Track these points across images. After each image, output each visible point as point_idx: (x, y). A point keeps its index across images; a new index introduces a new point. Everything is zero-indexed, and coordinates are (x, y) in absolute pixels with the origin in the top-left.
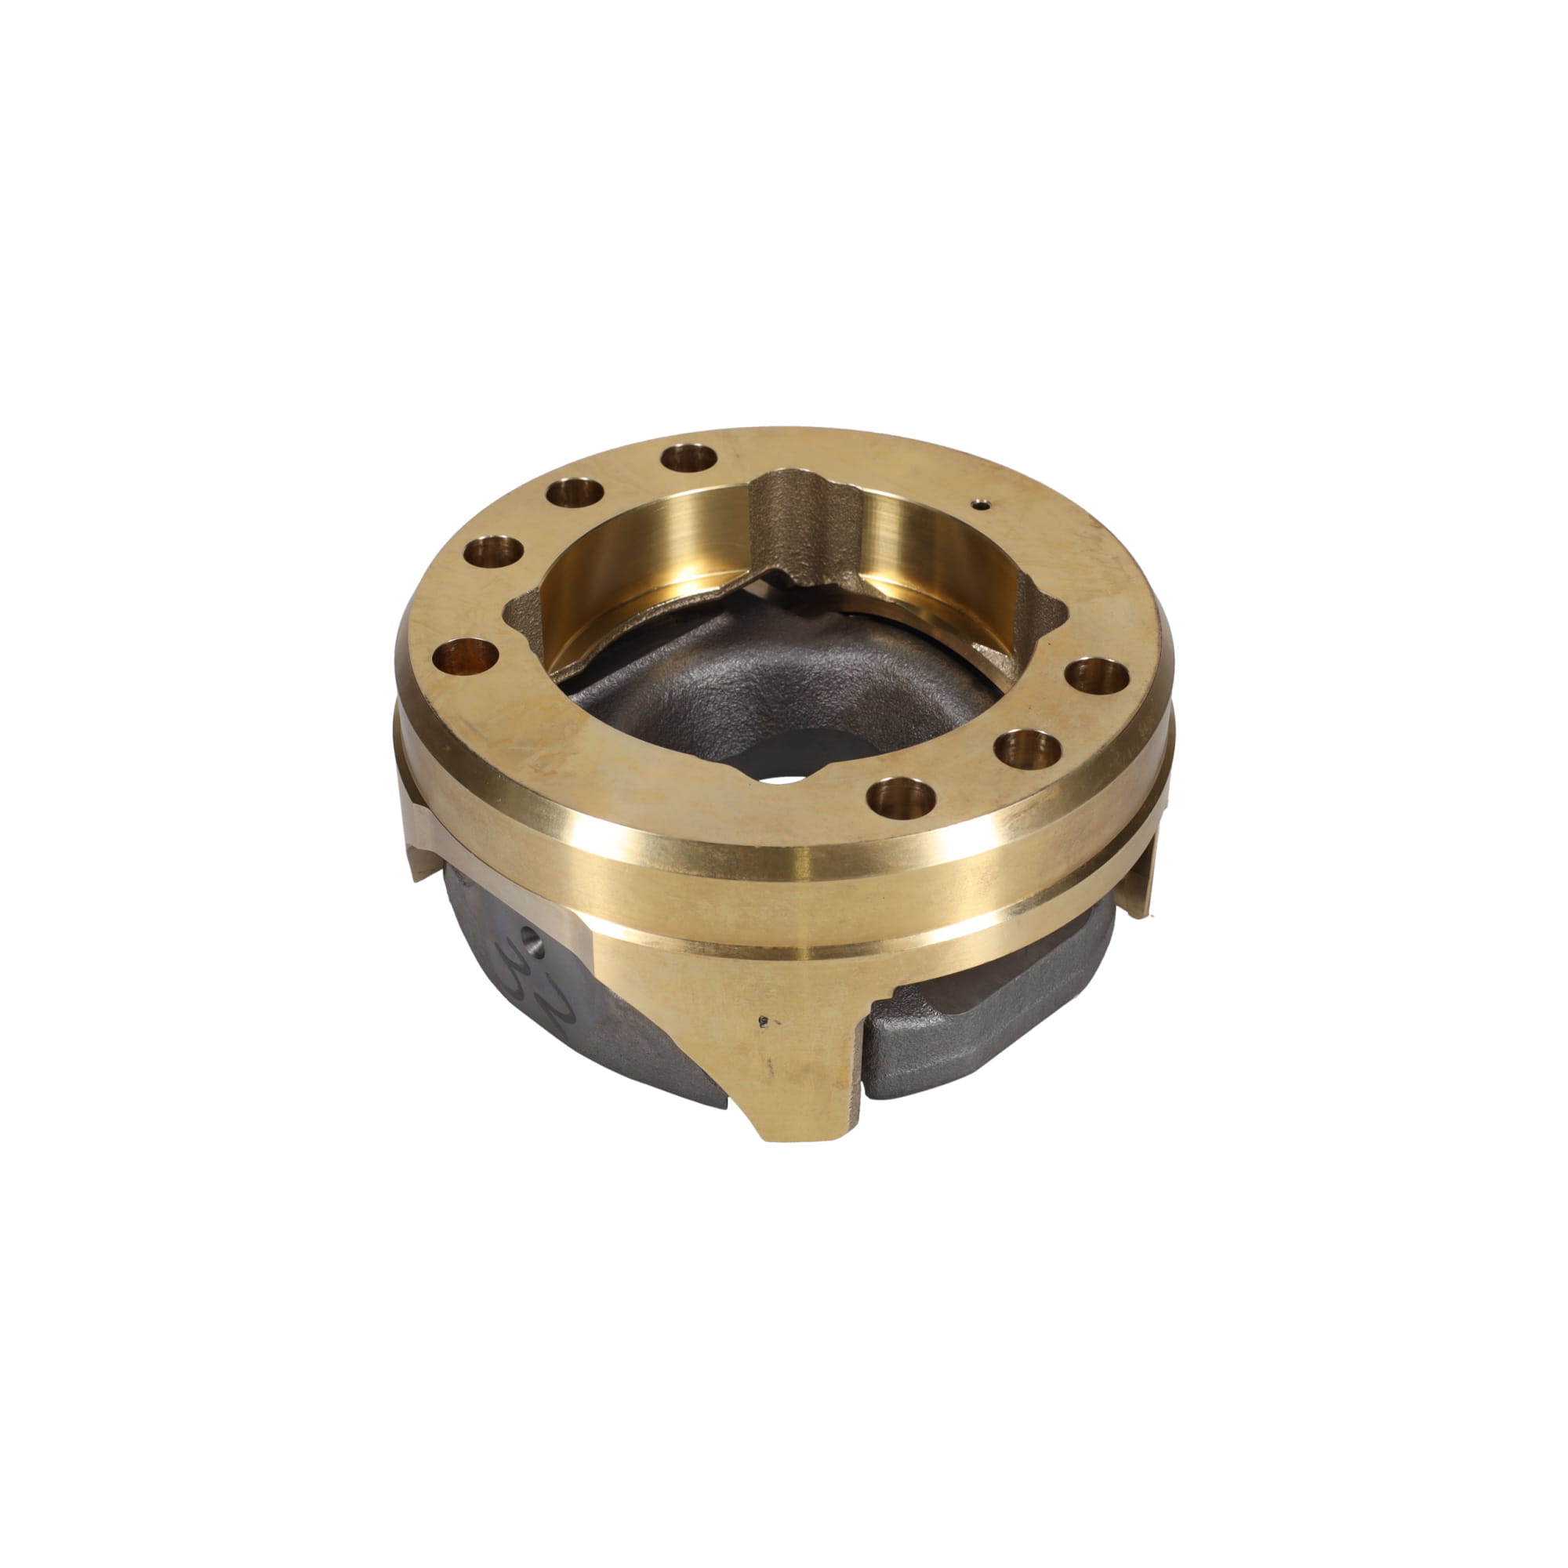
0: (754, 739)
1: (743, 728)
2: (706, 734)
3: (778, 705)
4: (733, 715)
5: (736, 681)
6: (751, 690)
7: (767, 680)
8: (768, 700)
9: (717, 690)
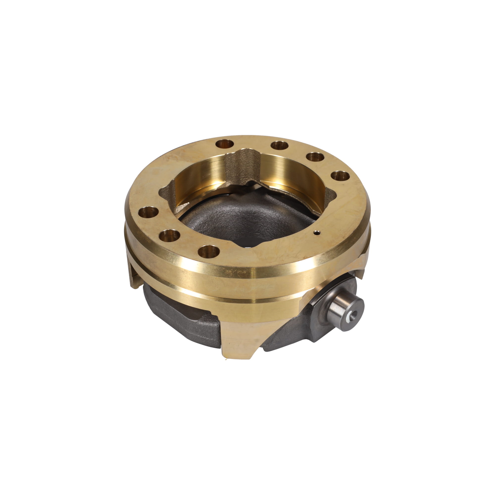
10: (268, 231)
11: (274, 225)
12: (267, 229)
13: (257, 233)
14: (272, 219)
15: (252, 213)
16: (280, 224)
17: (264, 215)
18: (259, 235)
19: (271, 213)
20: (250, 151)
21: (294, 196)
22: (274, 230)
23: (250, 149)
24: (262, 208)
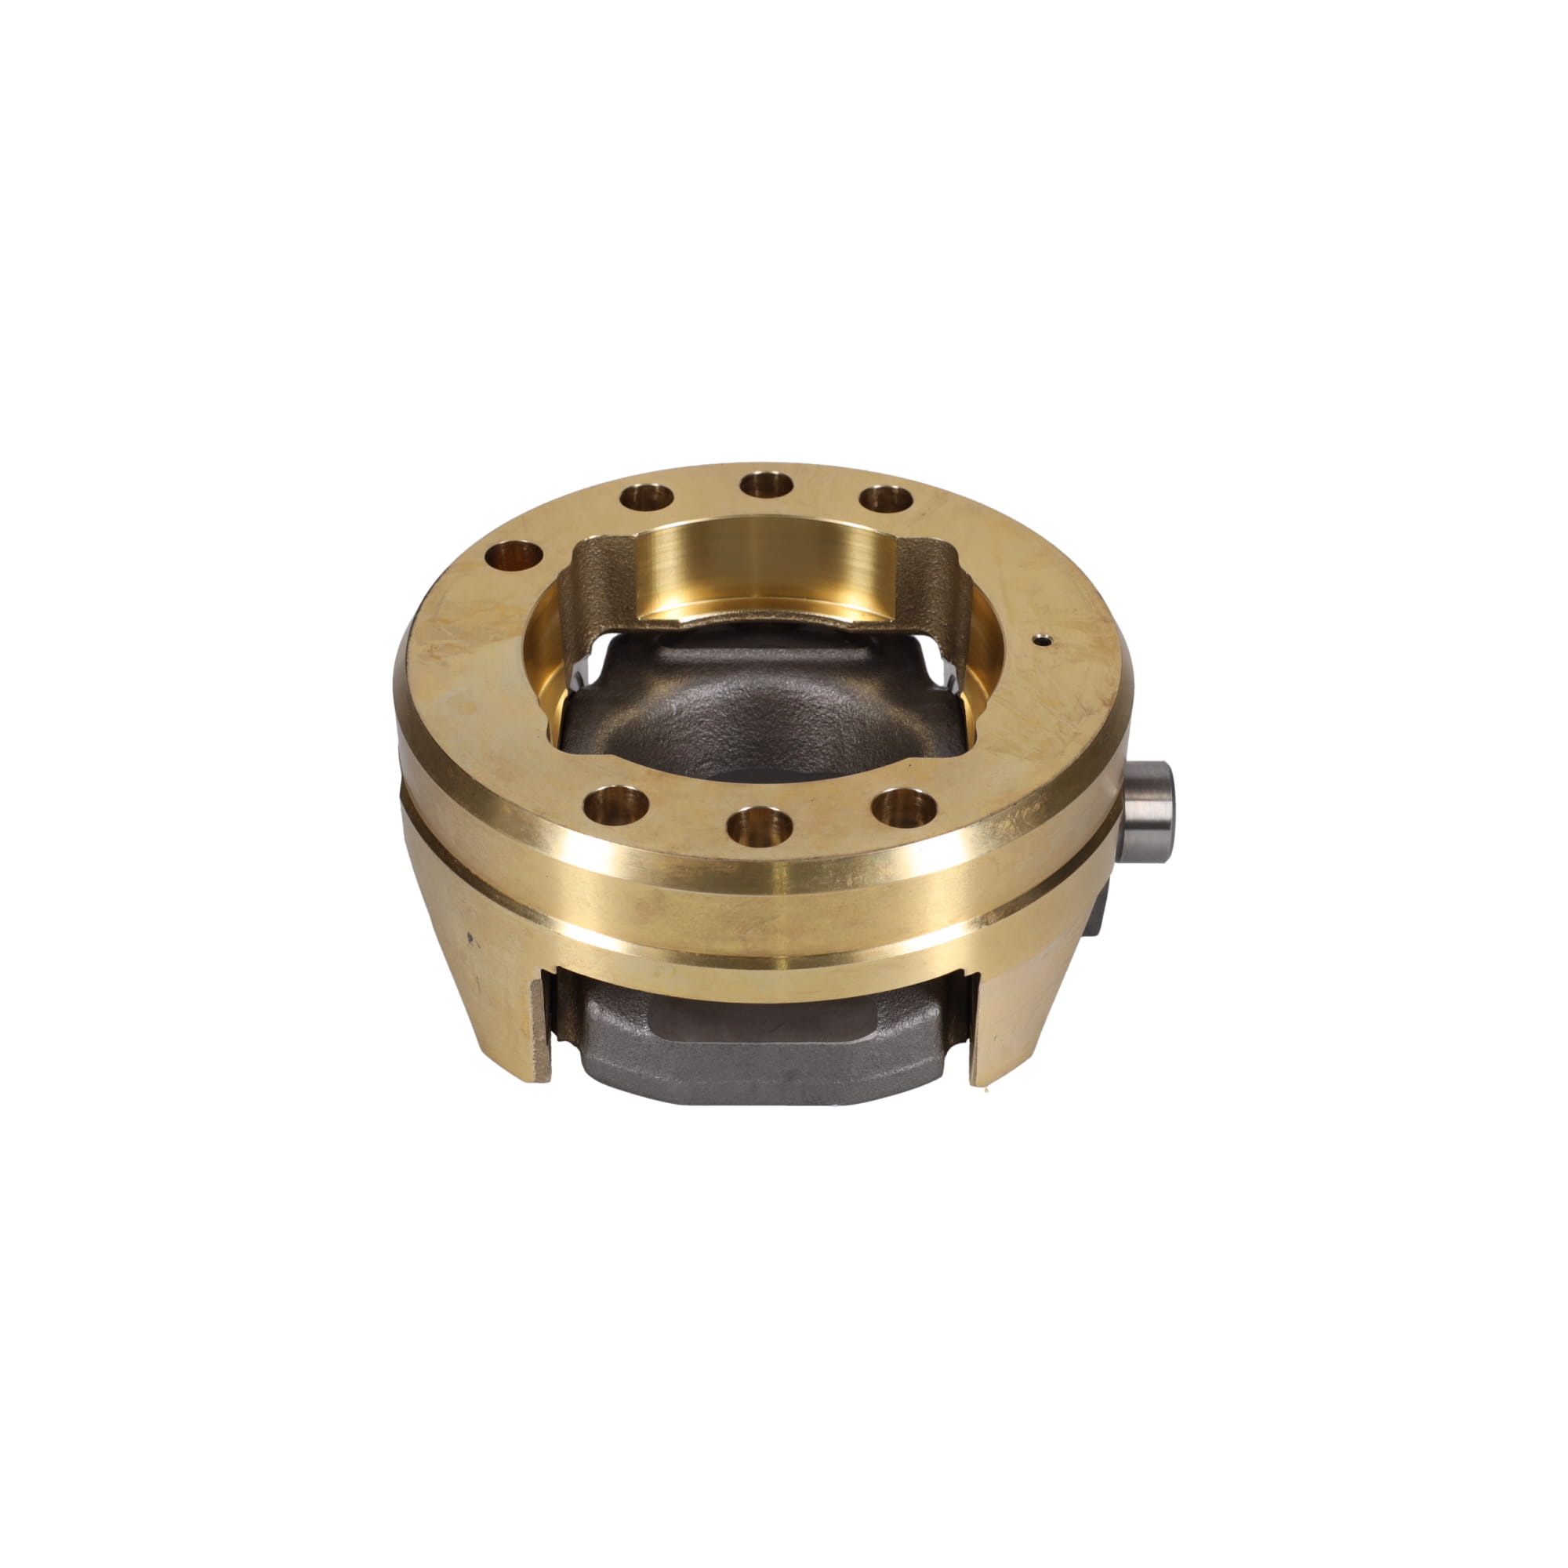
0: (823, 767)
1: (817, 753)
2: (781, 741)
3: (850, 747)
4: (811, 737)
5: (824, 708)
6: (834, 722)
7: (850, 720)
8: (844, 738)
9: (805, 707)
10: (731, 742)
11: (744, 718)
12: (726, 741)
13: (704, 765)
14: (732, 704)
15: (674, 714)
16: (763, 706)
17: (707, 705)
18: (711, 765)
19: (723, 690)
20: (593, 544)
21: (761, 613)
22: (752, 732)
23: (593, 539)
24: (692, 690)
